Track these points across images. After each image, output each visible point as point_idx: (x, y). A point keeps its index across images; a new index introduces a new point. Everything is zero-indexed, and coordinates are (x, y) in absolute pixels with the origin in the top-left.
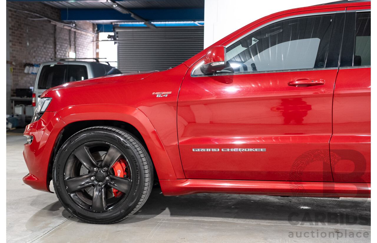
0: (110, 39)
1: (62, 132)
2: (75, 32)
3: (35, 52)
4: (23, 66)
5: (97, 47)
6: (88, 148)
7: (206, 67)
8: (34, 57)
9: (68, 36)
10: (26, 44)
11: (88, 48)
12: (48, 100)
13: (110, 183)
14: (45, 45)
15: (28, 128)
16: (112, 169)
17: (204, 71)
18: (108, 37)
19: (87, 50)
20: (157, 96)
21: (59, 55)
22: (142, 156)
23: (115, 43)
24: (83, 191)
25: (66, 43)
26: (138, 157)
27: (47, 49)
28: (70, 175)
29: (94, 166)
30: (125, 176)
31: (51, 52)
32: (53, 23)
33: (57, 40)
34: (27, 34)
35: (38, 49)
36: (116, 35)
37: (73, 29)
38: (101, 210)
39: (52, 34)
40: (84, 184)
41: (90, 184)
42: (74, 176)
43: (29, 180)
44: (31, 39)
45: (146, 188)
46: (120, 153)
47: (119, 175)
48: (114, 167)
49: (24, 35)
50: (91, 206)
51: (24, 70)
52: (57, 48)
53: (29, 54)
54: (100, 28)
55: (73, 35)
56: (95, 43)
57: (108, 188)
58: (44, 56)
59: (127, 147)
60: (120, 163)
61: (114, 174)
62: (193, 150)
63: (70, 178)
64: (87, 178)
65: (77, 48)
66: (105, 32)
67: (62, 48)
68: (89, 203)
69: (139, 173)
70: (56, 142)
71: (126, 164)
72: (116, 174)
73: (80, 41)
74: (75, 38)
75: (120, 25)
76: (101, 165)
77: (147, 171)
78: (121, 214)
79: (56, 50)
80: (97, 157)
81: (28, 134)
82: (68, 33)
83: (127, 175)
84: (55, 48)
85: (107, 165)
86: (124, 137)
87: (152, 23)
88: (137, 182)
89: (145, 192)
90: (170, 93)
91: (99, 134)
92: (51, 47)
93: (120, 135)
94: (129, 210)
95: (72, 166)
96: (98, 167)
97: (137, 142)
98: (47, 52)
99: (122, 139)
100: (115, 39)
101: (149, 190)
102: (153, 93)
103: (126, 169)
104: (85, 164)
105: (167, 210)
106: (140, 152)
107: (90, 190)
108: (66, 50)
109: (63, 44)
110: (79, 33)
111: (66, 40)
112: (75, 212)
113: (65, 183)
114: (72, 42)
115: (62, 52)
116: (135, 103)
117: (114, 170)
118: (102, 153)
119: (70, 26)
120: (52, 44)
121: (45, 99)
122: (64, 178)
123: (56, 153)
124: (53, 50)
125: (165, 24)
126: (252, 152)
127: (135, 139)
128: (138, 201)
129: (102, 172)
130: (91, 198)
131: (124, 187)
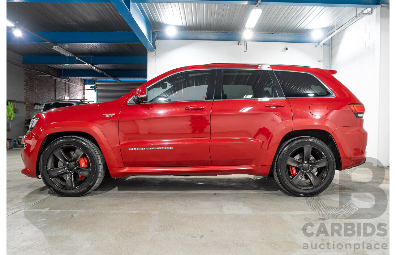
0: (92, 89)
1: (45, 139)
2: (69, 84)
3: (41, 96)
4: (33, 105)
5: (84, 94)
6: (62, 149)
7: (136, 99)
8: (41, 99)
9: (64, 86)
10: (36, 91)
11: (77, 94)
12: (37, 120)
13: (77, 171)
14: (48, 92)
15: (24, 138)
16: (78, 162)
17: (135, 101)
18: (91, 88)
19: (77, 95)
20: (106, 116)
21: (58, 98)
22: (97, 153)
23: (95, 91)
24: (60, 177)
25: (63, 91)
26: (94, 154)
27: (50, 94)
28: (51, 167)
29: (67, 161)
30: (87, 167)
31: (53, 96)
32: (54, 78)
33: (56, 89)
34: (37, 85)
35: (44, 94)
36: (96, 86)
37: (67, 82)
38: (71, 188)
39: (53, 85)
40: (60, 172)
41: (64, 172)
42: (54, 167)
43: (25, 171)
44: (39, 88)
45: (100, 174)
46: (83, 152)
47: (83, 166)
48: (79, 161)
49: (34, 85)
50: (65, 186)
51: (34, 107)
52: (57, 94)
53: (38, 97)
54: (85, 82)
55: (67, 86)
56: (82, 91)
57: (76, 175)
58: (48, 99)
59: (88, 148)
60: (83, 158)
61: (79, 165)
62: (129, 149)
63: (51, 169)
64: (62, 168)
65: (70, 94)
66: (89, 84)
67: (60, 94)
68: (64, 184)
69: (95, 164)
70: (41, 146)
71: (87, 159)
72: (81, 165)
73: (72, 89)
74: (69, 88)
75: (99, 80)
76: (71, 160)
77: (100, 163)
78: (84, 190)
79: (56, 95)
80: (69, 156)
81: (24, 142)
82: (64, 84)
83: (88, 166)
84: (55, 94)
85: (75, 160)
86: (86, 142)
87: (119, 79)
88: (94, 170)
89: (99, 176)
90: (114, 114)
91: (69, 140)
92: (53, 93)
93: (83, 141)
94: (89, 187)
95: (52, 161)
96: (69, 162)
97: (94, 145)
98: (50, 96)
99: (84, 143)
100: (95, 89)
101: (103, 175)
102: (104, 115)
103: (87, 162)
104: (60, 159)
105: (117, 188)
106: (96, 151)
107: (65, 176)
108: (63, 95)
109: (61, 92)
110: (72, 85)
111: (62, 89)
112: (54, 190)
113: (48, 172)
114: (67, 90)
115: (60, 96)
116: (92, 121)
117: (80, 163)
118: (72, 153)
119: (65, 80)
120: (54, 91)
121: (34, 119)
122: (47, 169)
123: (42, 153)
124: (54, 95)
125: (127, 80)
126: (165, 149)
127: (93, 144)
128: (95, 182)
129: (72, 164)
130: (65, 181)
131: (86, 174)
